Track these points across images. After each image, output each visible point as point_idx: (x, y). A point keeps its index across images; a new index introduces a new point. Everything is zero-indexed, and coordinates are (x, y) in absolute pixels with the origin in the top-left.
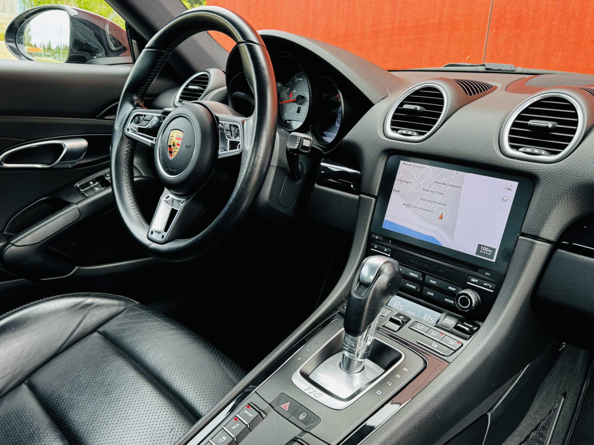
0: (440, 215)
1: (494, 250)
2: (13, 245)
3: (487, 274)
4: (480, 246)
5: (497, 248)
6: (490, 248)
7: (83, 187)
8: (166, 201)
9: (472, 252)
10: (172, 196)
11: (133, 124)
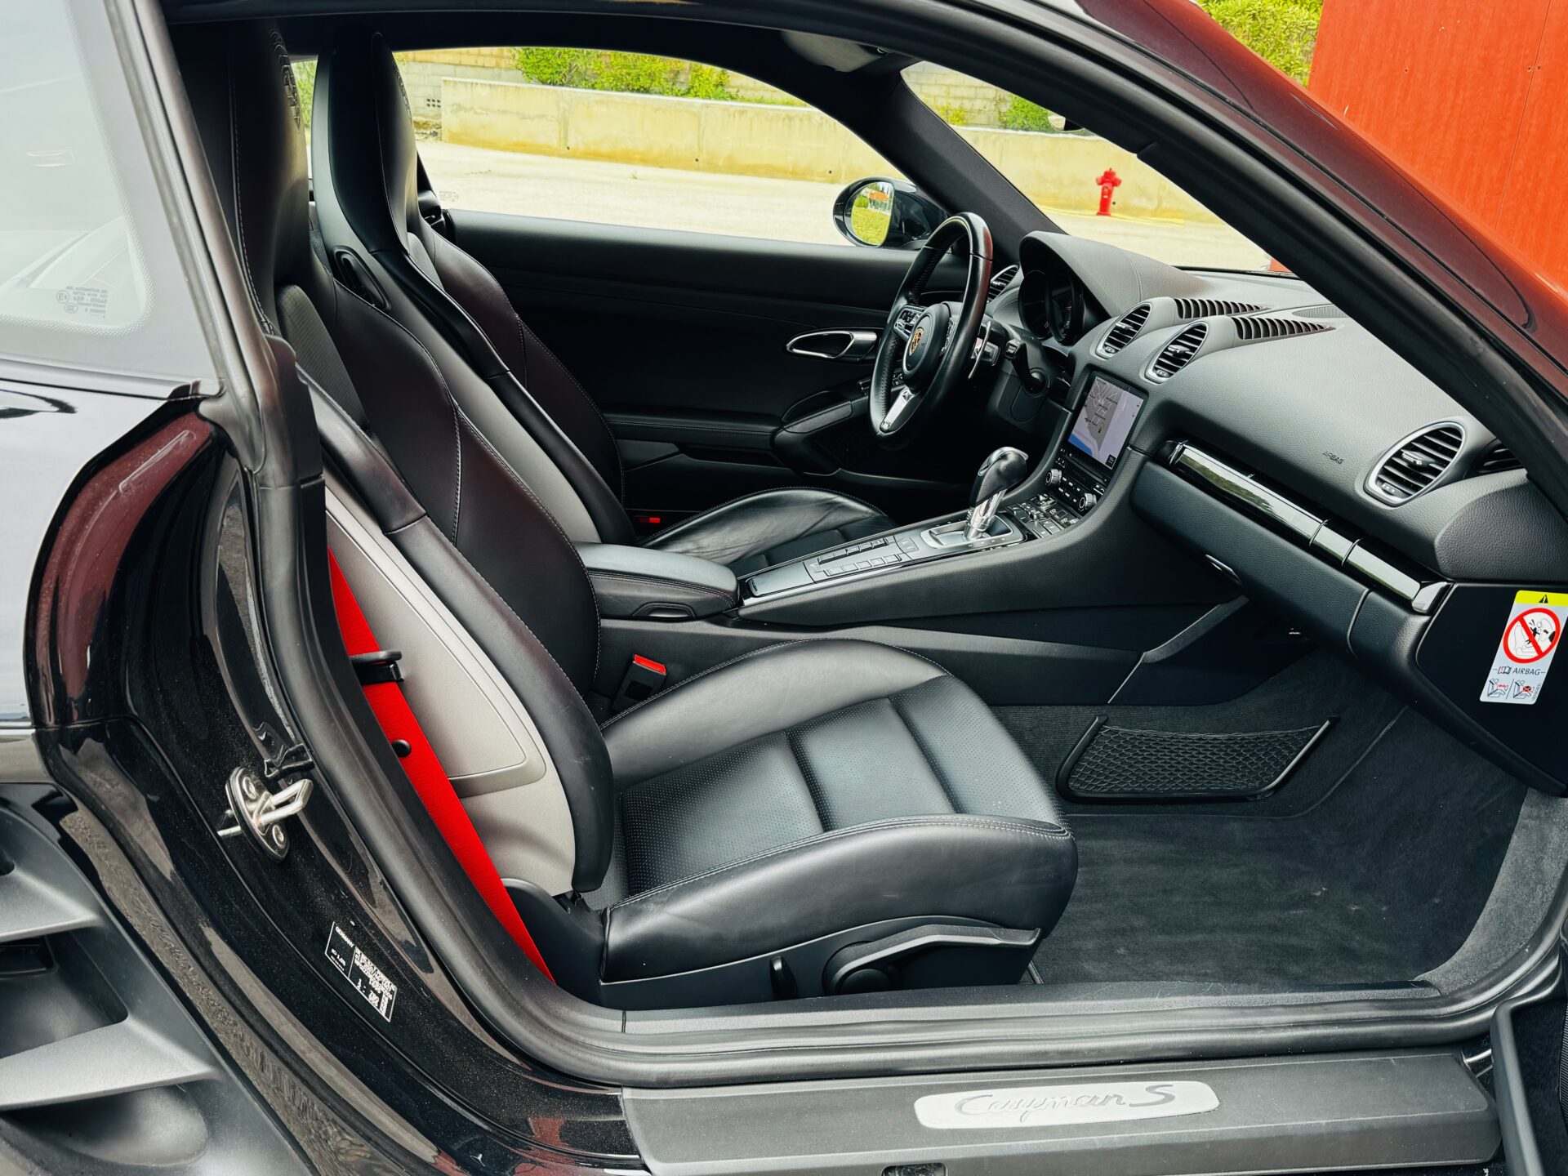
0: (1100, 428)
1: (1114, 458)
2: (784, 429)
4: (1110, 456)
5: (1116, 457)
7: (864, 385)
8: (904, 396)
9: (1104, 461)
10: (909, 392)
11: (901, 320)
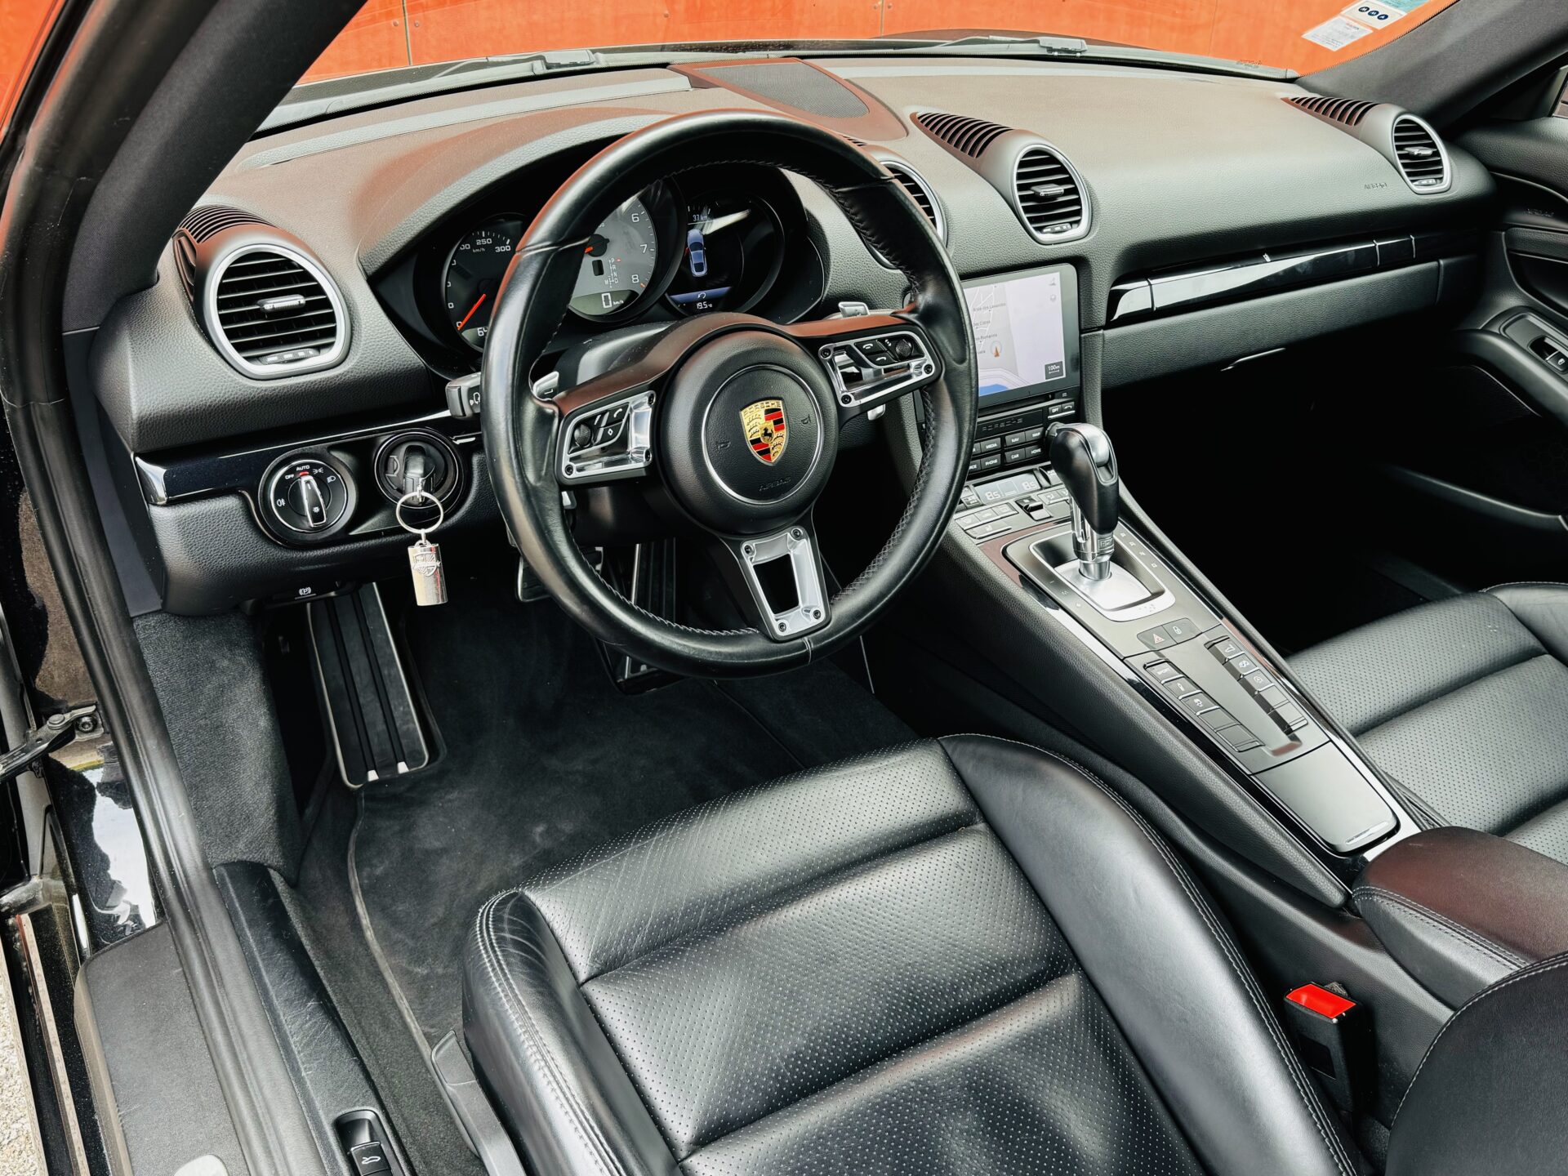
0: (994, 351)
3: (1065, 394)
4: (1047, 366)
5: (1063, 360)
6: (1057, 364)
9: (1043, 379)
